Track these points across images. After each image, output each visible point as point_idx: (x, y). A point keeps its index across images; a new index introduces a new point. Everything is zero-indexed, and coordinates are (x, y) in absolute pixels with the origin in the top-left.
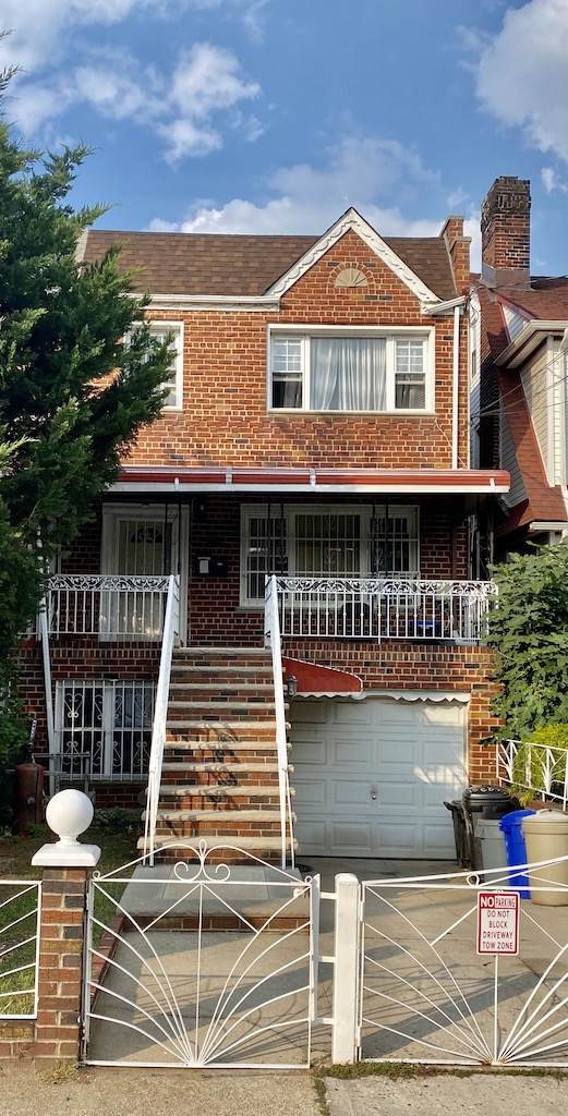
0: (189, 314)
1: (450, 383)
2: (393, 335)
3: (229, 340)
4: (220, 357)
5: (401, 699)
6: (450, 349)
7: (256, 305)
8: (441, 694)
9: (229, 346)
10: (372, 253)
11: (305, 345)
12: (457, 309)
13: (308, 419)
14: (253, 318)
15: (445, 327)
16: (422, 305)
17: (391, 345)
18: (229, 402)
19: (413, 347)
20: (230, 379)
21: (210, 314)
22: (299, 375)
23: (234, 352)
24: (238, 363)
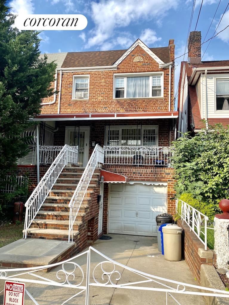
0: (91, 72)
1: (168, 88)
2: (151, 75)
3: (102, 79)
4: (99, 84)
5: (145, 184)
6: (168, 78)
7: (110, 68)
8: (158, 183)
9: (103, 80)
10: (145, 52)
11: (125, 79)
12: (170, 66)
13: (125, 100)
14: (109, 72)
15: (167, 71)
16: (160, 65)
17: (151, 78)
18: (102, 96)
19: (158, 78)
20: (102, 90)
21: (97, 72)
22: (124, 88)
23: (104, 82)
24: (105, 85)
